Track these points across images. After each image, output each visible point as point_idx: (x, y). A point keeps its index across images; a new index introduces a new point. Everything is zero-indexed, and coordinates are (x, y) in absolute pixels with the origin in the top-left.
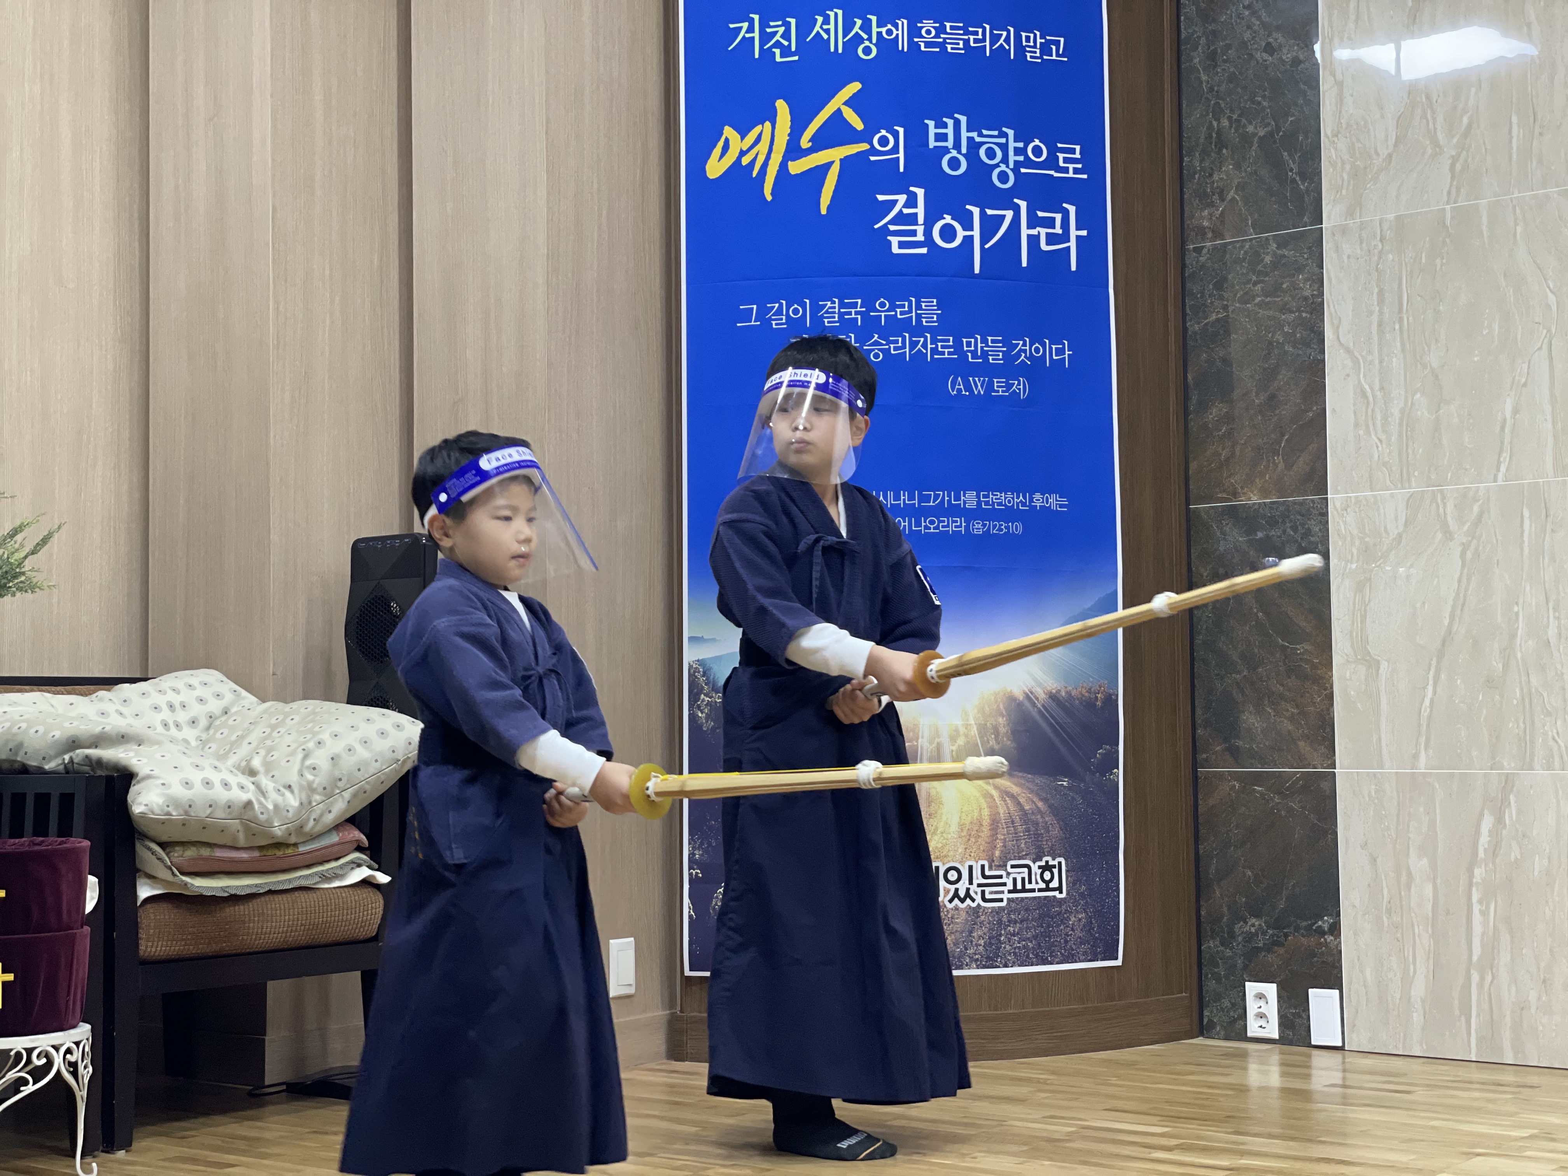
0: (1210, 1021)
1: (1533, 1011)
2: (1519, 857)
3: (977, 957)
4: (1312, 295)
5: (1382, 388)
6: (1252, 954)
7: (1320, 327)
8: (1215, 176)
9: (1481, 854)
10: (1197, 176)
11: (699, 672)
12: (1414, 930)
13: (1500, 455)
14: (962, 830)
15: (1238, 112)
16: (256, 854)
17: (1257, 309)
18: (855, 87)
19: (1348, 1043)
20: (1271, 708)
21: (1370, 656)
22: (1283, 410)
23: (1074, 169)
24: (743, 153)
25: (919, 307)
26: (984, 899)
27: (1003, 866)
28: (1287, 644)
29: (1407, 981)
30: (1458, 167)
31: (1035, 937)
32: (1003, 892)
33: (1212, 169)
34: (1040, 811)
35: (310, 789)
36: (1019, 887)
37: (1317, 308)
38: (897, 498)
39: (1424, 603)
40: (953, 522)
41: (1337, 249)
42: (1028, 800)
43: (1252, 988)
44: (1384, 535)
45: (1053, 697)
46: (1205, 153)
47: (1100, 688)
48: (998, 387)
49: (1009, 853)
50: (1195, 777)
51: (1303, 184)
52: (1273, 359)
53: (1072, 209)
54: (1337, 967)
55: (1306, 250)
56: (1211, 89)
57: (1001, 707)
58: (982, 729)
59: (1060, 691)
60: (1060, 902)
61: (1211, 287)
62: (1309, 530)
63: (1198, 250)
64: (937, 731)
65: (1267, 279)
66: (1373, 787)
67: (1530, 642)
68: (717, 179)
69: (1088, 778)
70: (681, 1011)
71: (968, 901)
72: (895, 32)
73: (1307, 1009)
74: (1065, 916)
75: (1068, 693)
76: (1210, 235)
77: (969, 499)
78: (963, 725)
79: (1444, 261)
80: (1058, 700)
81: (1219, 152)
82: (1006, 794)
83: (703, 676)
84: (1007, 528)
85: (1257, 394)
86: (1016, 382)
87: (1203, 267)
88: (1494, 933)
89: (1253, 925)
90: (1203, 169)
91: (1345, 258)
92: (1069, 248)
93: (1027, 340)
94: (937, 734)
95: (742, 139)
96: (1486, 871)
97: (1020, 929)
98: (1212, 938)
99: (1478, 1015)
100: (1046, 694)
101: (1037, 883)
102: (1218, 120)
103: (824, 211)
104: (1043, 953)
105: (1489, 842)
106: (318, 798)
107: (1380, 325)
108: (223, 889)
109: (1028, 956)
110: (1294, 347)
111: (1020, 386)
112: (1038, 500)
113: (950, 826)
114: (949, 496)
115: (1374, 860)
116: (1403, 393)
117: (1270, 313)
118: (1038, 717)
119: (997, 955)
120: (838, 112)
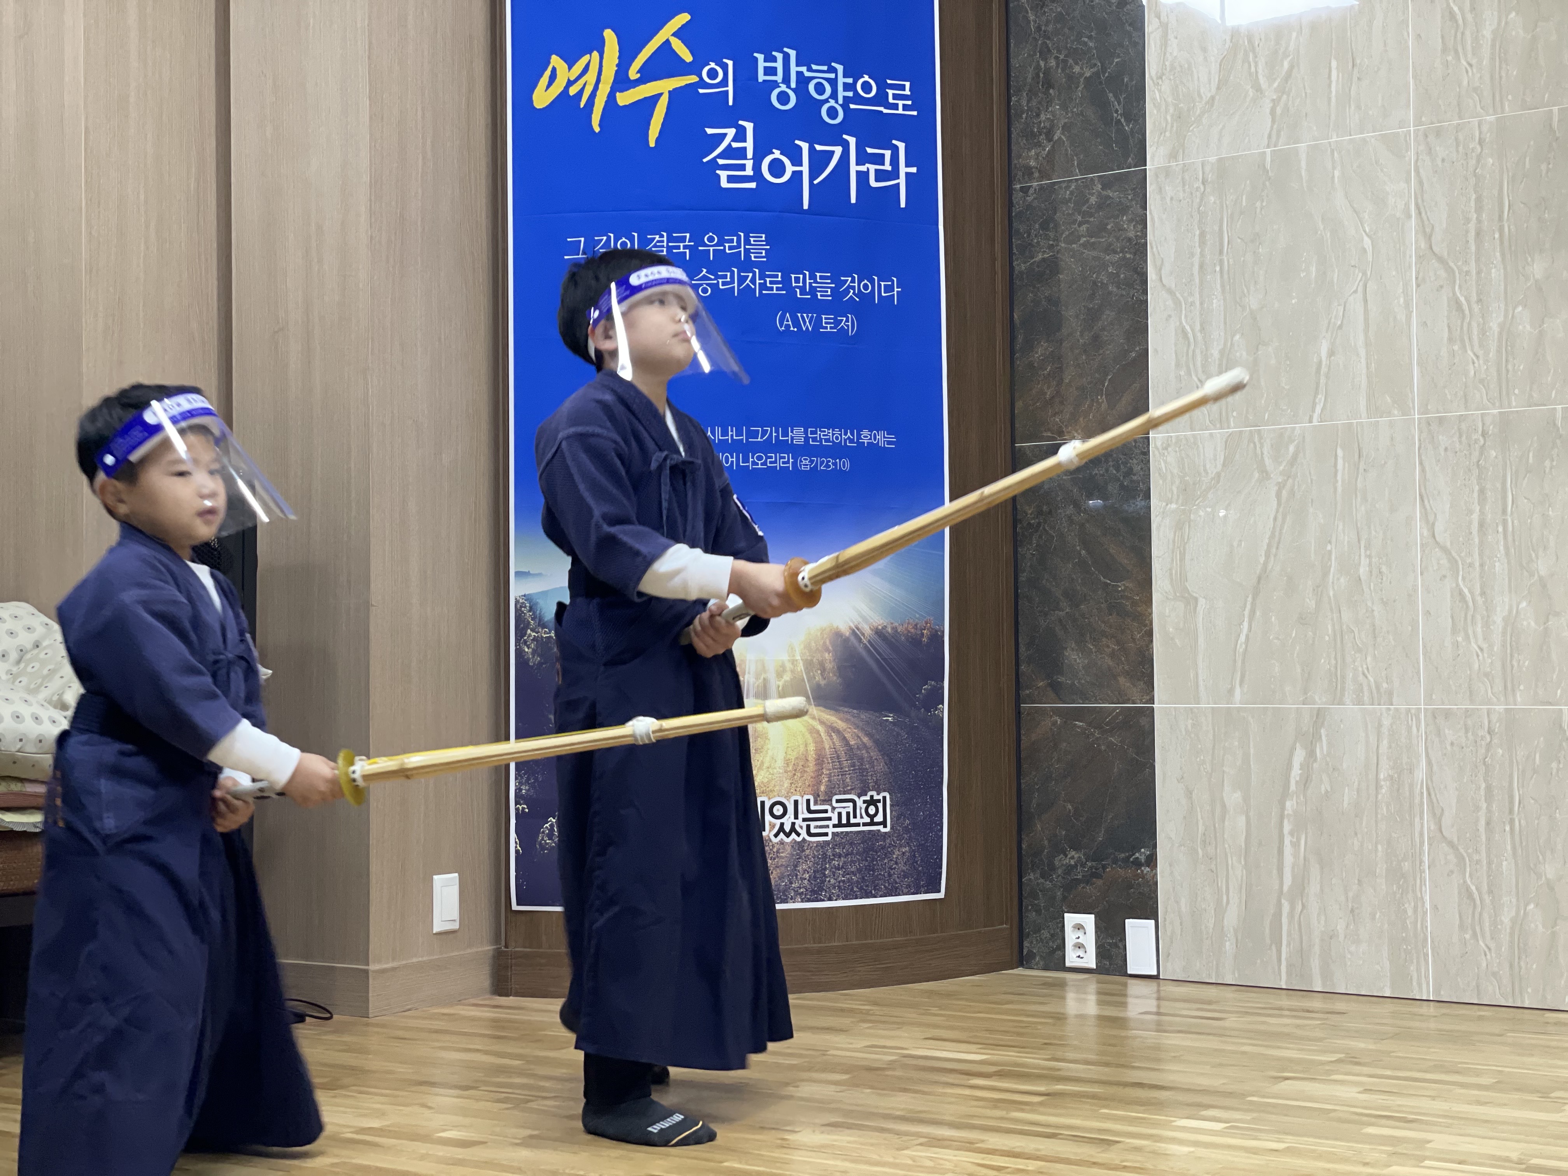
0: (1030, 952)
1: (1341, 938)
2: (1329, 790)
3: (802, 890)
4: (1136, 236)
5: (1203, 329)
6: (1070, 886)
7: (1143, 268)
8: (1042, 116)
9: (1293, 787)
10: (1024, 116)
11: (525, 607)
12: (1227, 862)
13: (1315, 397)
14: (787, 764)
15: (1064, 52)
17: (1082, 249)
18: (684, 18)
19: (1163, 971)
20: (1093, 645)
21: (1189, 593)
22: (1107, 350)
23: (904, 105)
24: (570, 83)
25: (747, 242)
26: (810, 834)
27: (828, 801)
28: (1109, 582)
29: (1220, 911)
30: (1279, 110)
31: (859, 870)
32: (828, 826)
33: (1039, 109)
34: (865, 746)
36: (844, 821)
37: (1140, 249)
38: (724, 433)
39: (1241, 541)
40: (781, 458)
41: (1160, 190)
42: (854, 735)
43: (1071, 919)
44: (1203, 474)
45: (879, 633)
46: (1032, 93)
47: (926, 624)
48: (826, 323)
49: (834, 788)
50: (1018, 713)
51: (1128, 126)
52: (1098, 300)
53: (901, 146)
54: (1152, 898)
55: (1130, 192)
56: (1039, 28)
57: (828, 642)
58: (809, 665)
59: (886, 627)
60: (885, 837)
61: (1037, 226)
62: (1131, 469)
63: (1025, 190)
64: (764, 667)
65: (1092, 219)
66: (1190, 721)
67: (1342, 580)
68: (544, 108)
69: (913, 713)
70: (506, 947)
71: (794, 835)
73: (1123, 939)
74: (889, 850)
75: (895, 629)
76: (1036, 175)
77: (797, 435)
78: (789, 661)
79: (1264, 204)
80: (885, 636)
81: (1046, 93)
82: (832, 729)
83: (530, 611)
84: (835, 464)
85: (1081, 335)
86: (845, 319)
87: (1029, 207)
88: (1305, 864)
89: (1073, 858)
90: (1030, 109)
91: (1168, 200)
92: (898, 184)
93: (856, 276)
94: (764, 669)
95: (570, 68)
96: (1297, 803)
97: (845, 863)
98: (1033, 871)
99: (1289, 944)
100: (872, 630)
101: (862, 817)
102: (1045, 60)
103: (652, 144)
104: (867, 886)
105: (1301, 774)
107: (1202, 266)
109: (852, 889)
110: (1118, 288)
111: (848, 323)
112: (866, 436)
113: (776, 761)
114: (777, 432)
115: (1189, 793)
116: (1222, 334)
117: (1094, 253)
118: (864, 653)
119: (821, 889)
120: (667, 43)
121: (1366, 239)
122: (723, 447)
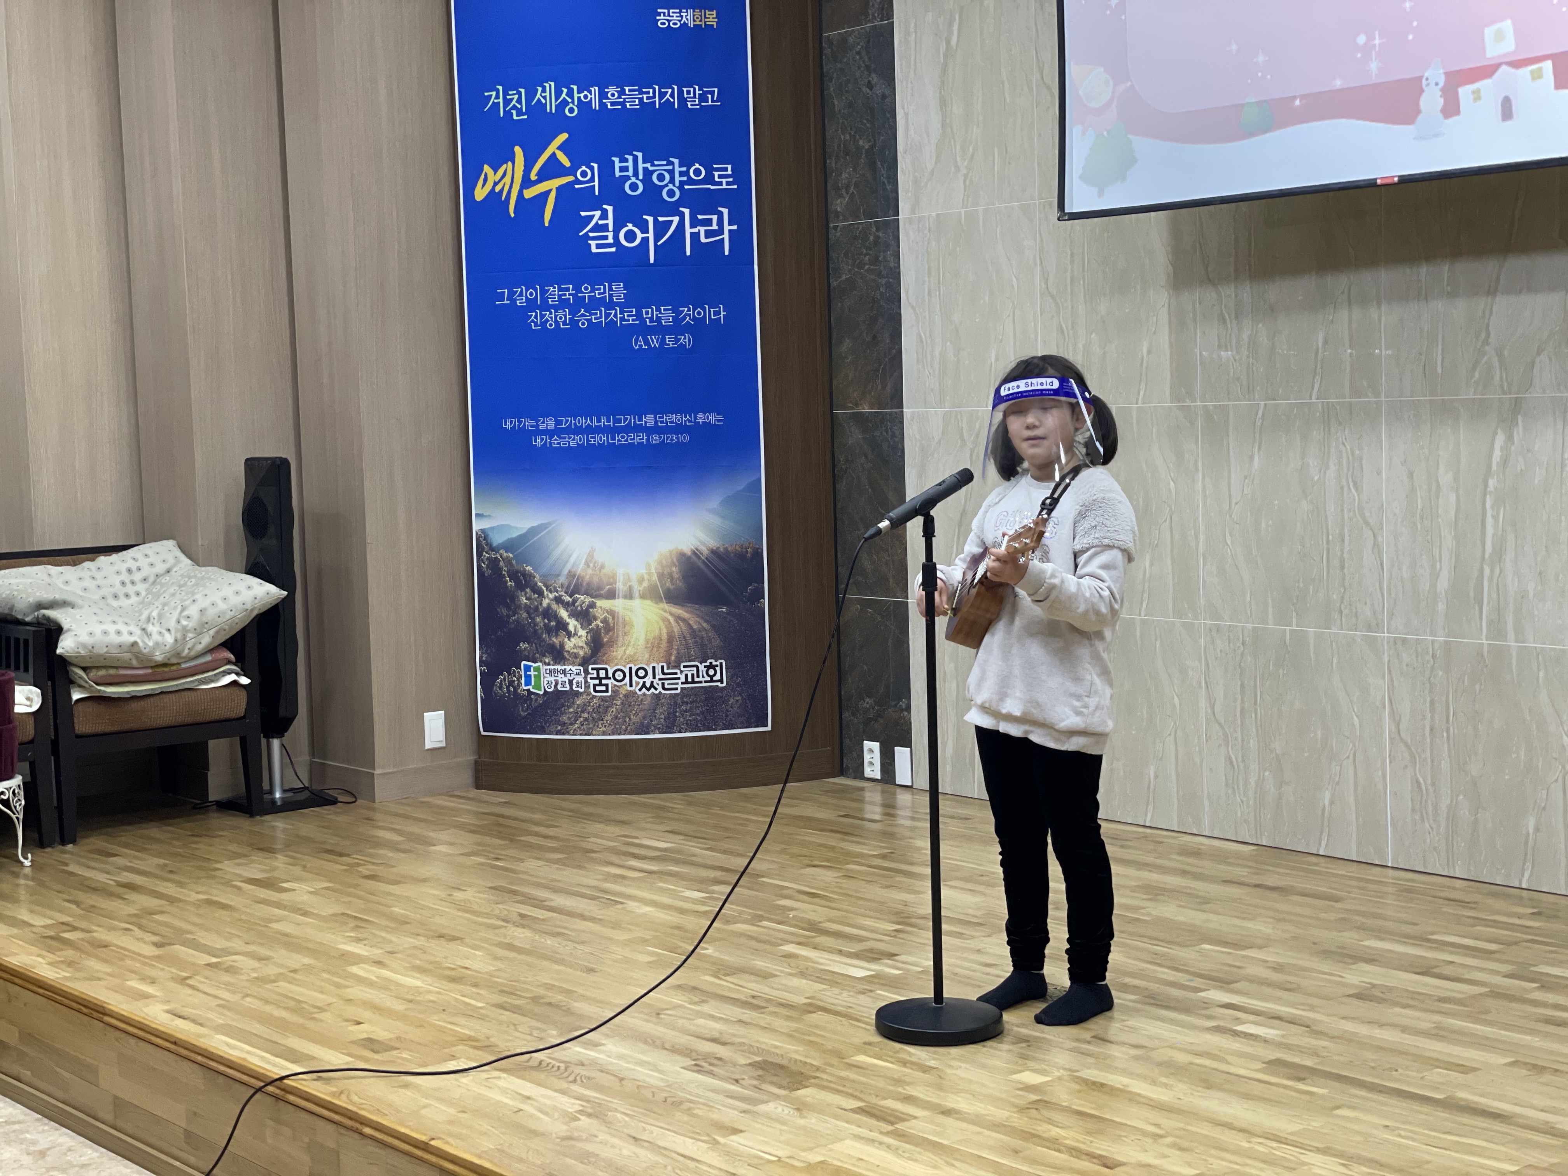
3: (660, 726)
4: (895, 266)
5: (930, 336)
6: (867, 722)
7: (898, 290)
8: (843, 175)
10: (833, 174)
11: (482, 538)
12: (949, 710)
14: (648, 643)
15: (854, 130)
16: (149, 671)
17: (866, 273)
18: (564, 136)
20: (876, 556)
22: (880, 347)
23: (727, 182)
24: (496, 184)
25: (610, 289)
26: (664, 689)
27: (678, 667)
30: (968, 182)
31: (702, 713)
32: (677, 684)
33: (841, 170)
34: (705, 629)
35: (185, 630)
36: (690, 680)
37: (896, 276)
38: (599, 421)
40: (638, 436)
41: (907, 233)
42: (695, 622)
43: (867, 744)
44: (932, 439)
45: (714, 552)
46: (837, 158)
47: (750, 544)
48: (669, 341)
49: (682, 657)
51: (889, 186)
52: (875, 310)
53: (725, 211)
54: (909, 733)
55: (891, 234)
56: (840, 111)
57: (675, 560)
58: (661, 576)
59: (719, 547)
60: (720, 690)
61: (842, 255)
63: (835, 228)
65: (871, 252)
68: (481, 201)
69: (741, 606)
71: (653, 690)
72: (590, 97)
73: (894, 760)
74: (727, 698)
76: (841, 218)
77: (649, 420)
78: (647, 573)
79: (961, 249)
80: (718, 554)
81: (845, 159)
82: (678, 618)
83: (484, 540)
84: (677, 438)
86: (683, 337)
87: (838, 240)
89: (868, 703)
90: (837, 169)
91: (912, 241)
92: (723, 238)
93: (691, 306)
94: (629, 579)
95: (495, 173)
97: (691, 708)
98: (847, 710)
100: (708, 550)
101: (703, 677)
103: (547, 224)
104: (709, 723)
106: (190, 635)
107: (929, 291)
108: (128, 693)
109: (697, 725)
110: (886, 303)
111: (686, 340)
112: (701, 418)
113: (639, 640)
114: (635, 418)
118: (702, 566)
119: (674, 726)
120: (554, 154)
121: (1014, 279)
122: (598, 430)
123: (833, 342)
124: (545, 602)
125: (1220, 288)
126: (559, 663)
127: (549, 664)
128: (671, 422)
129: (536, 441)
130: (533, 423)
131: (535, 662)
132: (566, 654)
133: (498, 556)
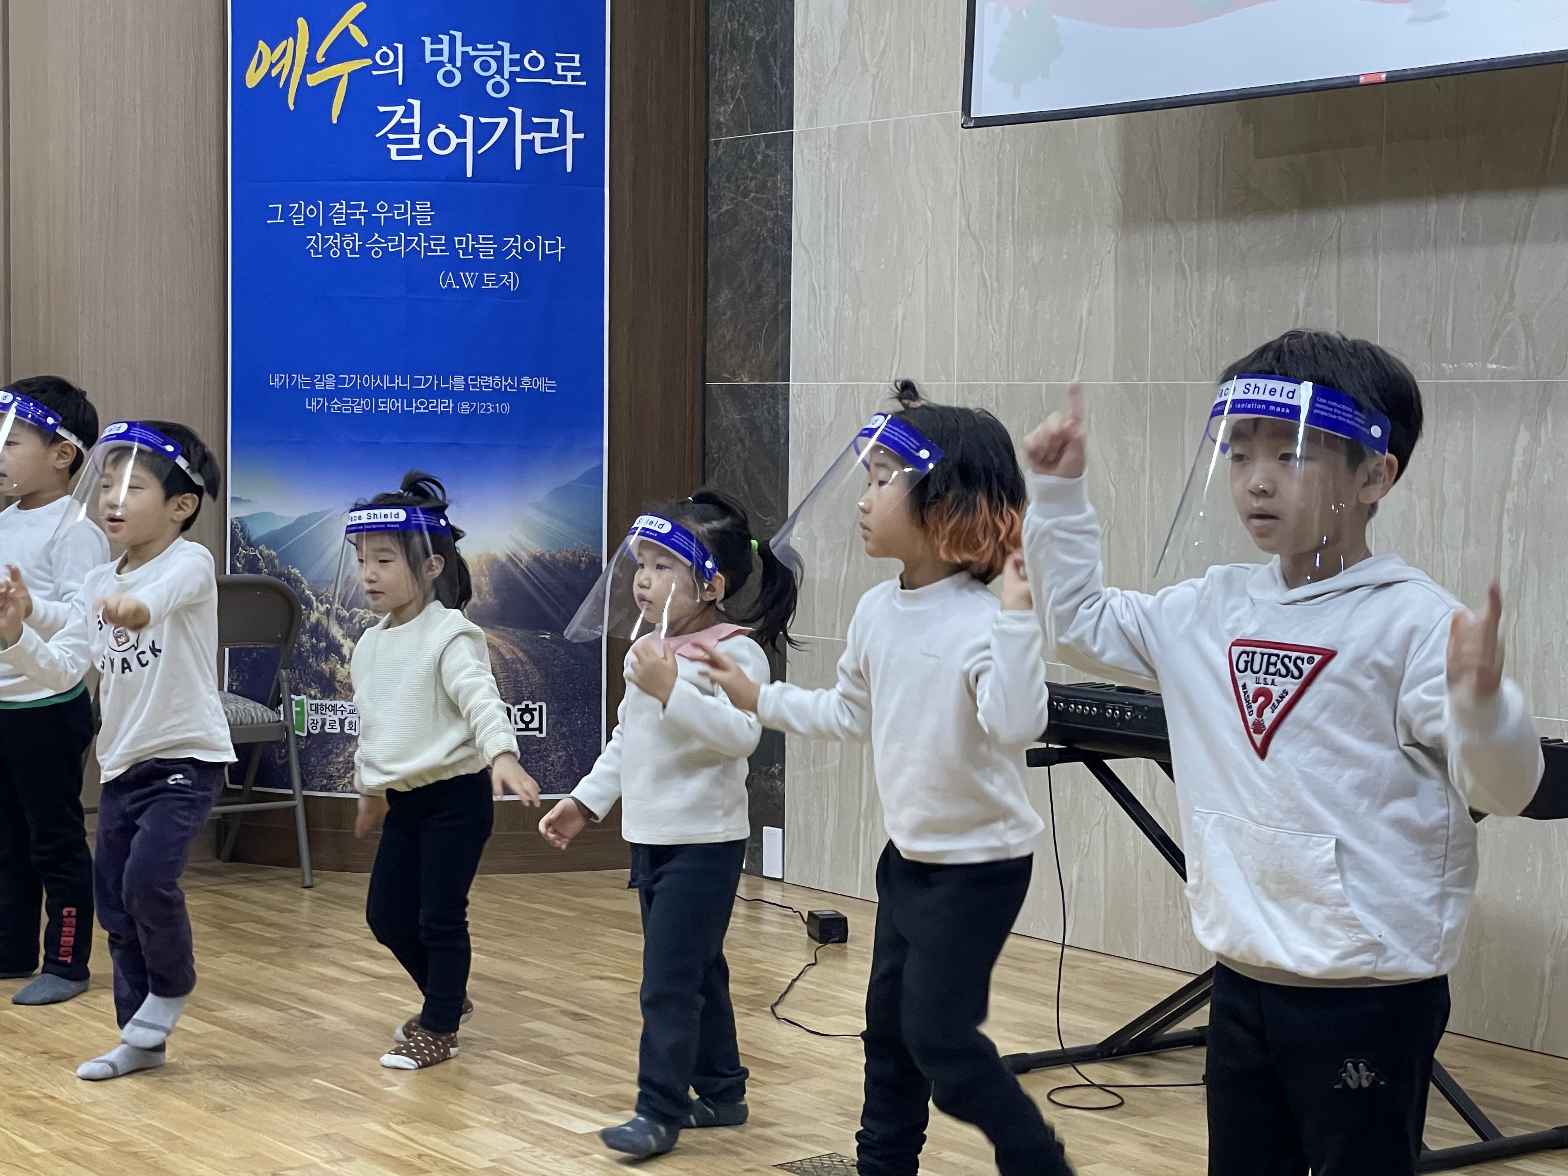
4: (786, 195)
7: (789, 226)
8: (728, 75)
10: (717, 73)
11: (239, 526)
13: (894, 358)
15: (743, 16)
17: (751, 203)
18: (361, 7)
19: (786, 876)
22: (765, 300)
23: (573, 76)
24: (272, 66)
25: (414, 209)
28: (761, 517)
29: (822, 825)
30: (877, 85)
33: (726, 68)
34: (520, 660)
37: (788, 207)
38: (392, 381)
40: (442, 403)
41: (802, 152)
42: (508, 650)
44: (822, 422)
45: (537, 559)
46: (722, 53)
47: (585, 552)
48: (488, 281)
51: (783, 90)
52: (760, 252)
54: (782, 809)
55: (782, 152)
57: (484, 568)
59: (544, 554)
60: (540, 741)
61: (724, 179)
62: (777, 413)
63: (717, 143)
68: (253, 88)
73: (761, 844)
74: (545, 753)
75: (553, 557)
76: (724, 130)
77: (458, 383)
79: (866, 174)
80: (543, 562)
81: (731, 53)
84: (494, 408)
85: (749, 285)
86: (506, 276)
87: (719, 160)
90: (721, 67)
91: (808, 161)
92: (565, 150)
93: (519, 236)
95: (272, 53)
99: (863, 859)
100: (530, 557)
103: (335, 121)
107: (826, 228)
110: (774, 242)
111: (511, 280)
112: (527, 383)
114: (439, 380)
116: (837, 293)
117: (759, 208)
118: (521, 578)
120: (347, 29)
121: (928, 212)
122: (390, 393)
123: (709, 292)
124: (314, 617)
125: (1179, 228)
126: (328, 697)
127: (315, 698)
128: (486, 387)
129: (310, 405)
130: (308, 380)
131: (299, 695)
132: (337, 685)
133: (257, 553)
